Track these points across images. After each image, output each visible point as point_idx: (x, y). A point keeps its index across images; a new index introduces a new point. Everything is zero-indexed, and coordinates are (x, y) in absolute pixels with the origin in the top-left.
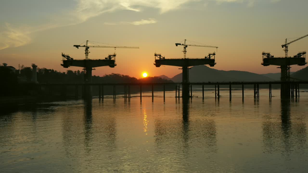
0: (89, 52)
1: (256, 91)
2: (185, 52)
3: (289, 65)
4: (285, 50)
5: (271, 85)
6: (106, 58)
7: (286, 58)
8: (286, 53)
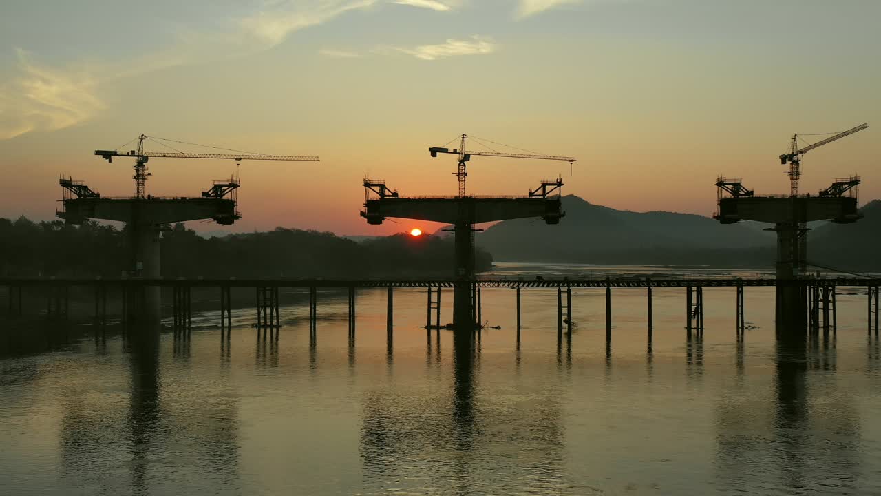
0: (149, 174)
1: (693, 310)
2: (462, 174)
3: (805, 220)
4: (791, 173)
5: (742, 289)
6: (204, 194)
7: (794, 197)
8: (794, 182)
